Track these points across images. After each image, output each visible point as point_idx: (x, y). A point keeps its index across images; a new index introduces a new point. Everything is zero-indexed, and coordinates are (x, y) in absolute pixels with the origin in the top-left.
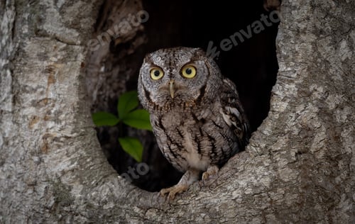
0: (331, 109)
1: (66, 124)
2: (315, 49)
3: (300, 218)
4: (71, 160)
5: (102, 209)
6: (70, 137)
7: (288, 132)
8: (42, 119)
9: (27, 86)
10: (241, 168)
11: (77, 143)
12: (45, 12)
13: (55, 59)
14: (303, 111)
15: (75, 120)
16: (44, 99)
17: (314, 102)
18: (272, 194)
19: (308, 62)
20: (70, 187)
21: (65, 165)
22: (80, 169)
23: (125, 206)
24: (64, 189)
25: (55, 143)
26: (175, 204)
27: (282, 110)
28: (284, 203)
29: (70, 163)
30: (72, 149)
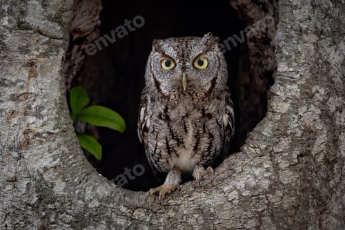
0: (332, 111)
1: (48, 120)
2: (317, 50)
3: (294, 221)
4: (53, 156)
5: (88, 208)
6: (53, 133)
7: (291, 133)
8: (22, 114)
9: (5, 79)
10: (239, 169)
11: (59, 139)
12: (27, 4)
13: (36, 53)
14: (305, 112)
15: (57, 116)
16: (24, 94)
17: (317, 103)
18: (270, 196)
19: (310, 63)
20: (52, 184)
21: (47, 161)
22: (62, 166)
23: (111, 205)
24: (47, 185)
25: (37, 138)
26: (166, 203)
27: (284, 112)
28: (281, 206)
29: (52, 159)
30: (54, 145)
